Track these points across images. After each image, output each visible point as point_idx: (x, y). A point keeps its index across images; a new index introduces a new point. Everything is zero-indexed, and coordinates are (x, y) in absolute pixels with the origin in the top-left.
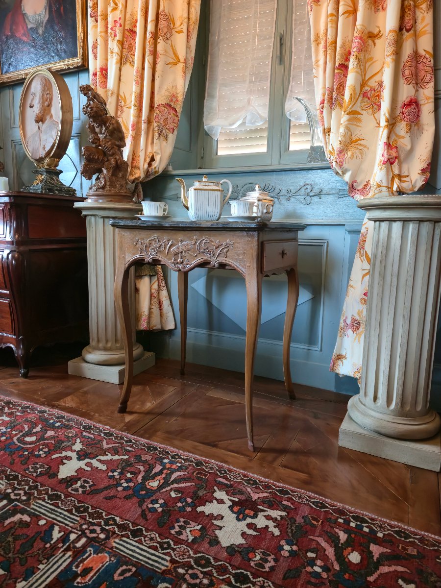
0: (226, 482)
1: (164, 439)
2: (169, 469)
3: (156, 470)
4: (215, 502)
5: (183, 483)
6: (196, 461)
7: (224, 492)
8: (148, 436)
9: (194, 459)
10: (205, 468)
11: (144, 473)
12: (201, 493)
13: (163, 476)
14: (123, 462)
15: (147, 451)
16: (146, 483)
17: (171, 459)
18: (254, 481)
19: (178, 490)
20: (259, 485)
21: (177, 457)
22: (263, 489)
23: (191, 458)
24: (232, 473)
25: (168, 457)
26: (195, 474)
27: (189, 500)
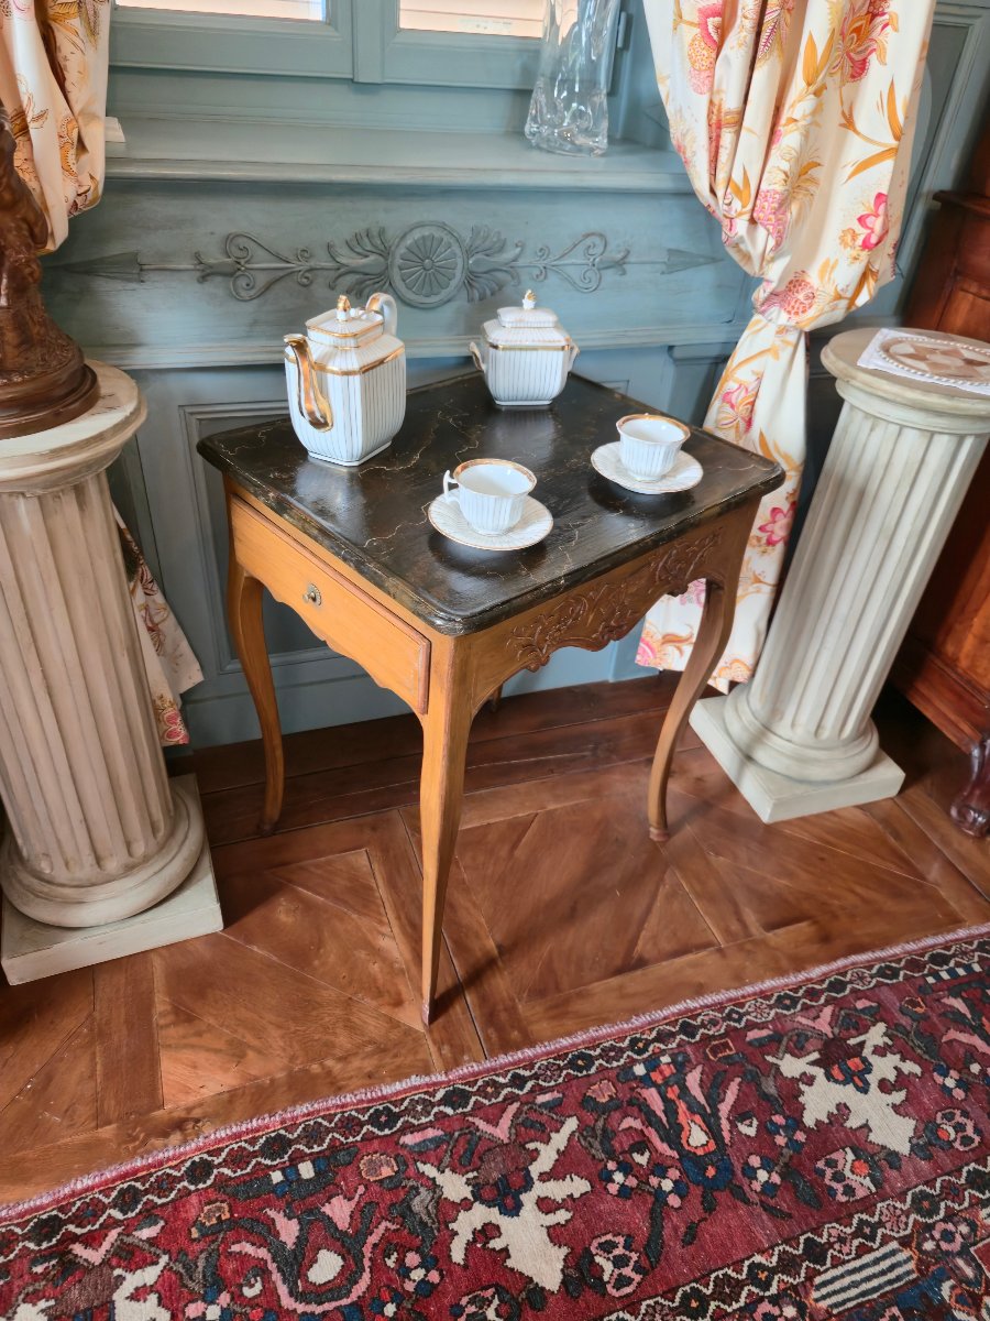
0: (765, 1032)
1: (554, 1018)
2: (666, 1083)
3: (658, 1106)
4: (803, 1087)
5: (725, 1093)
6: (677, 1028)
7: (788, 1056)
8: (516, 1033)
9: (666, 1024)
10: (706, 1031)
11: (652, 1130)
12: (770, 1087)
13: (682, 1106)
14: (585, 1139)
15: (580, 1075)
16: (687, 1147)
17: (639, 1058)
18: (787, 996)
19: (739, 1114)
20: (799, 998)
21: (641, 1045)
22: (814, 1004)
23: (661, 1028)
24: (747, 1006)
25: (628, 1056)
26: (711, 1057)
27: (778, 1119)
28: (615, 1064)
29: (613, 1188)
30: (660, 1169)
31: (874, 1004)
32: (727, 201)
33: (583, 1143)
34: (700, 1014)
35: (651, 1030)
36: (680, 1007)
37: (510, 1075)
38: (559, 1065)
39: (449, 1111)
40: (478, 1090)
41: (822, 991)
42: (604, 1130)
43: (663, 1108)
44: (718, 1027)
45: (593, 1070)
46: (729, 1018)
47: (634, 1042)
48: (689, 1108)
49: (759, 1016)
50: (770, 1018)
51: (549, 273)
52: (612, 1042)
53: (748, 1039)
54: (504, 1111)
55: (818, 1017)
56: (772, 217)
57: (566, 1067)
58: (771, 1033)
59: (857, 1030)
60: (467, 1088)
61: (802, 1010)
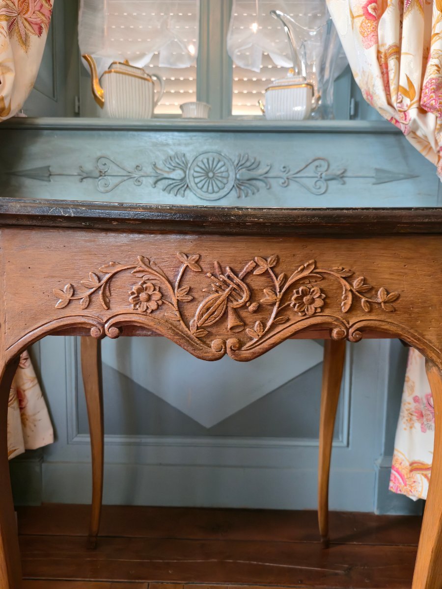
32: (399, 101)
51: (290, 181)
56: (433, 95)
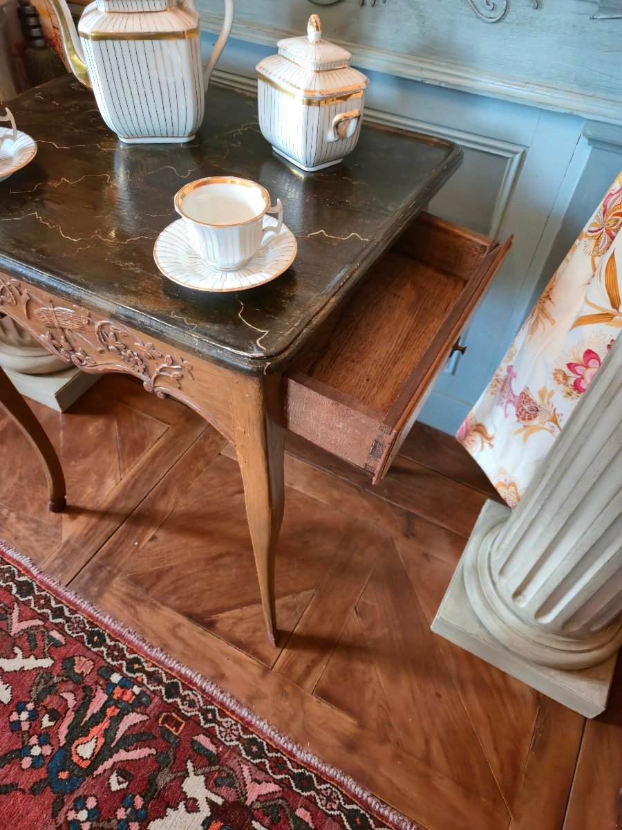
0: (212, 748)
1: (124, 602)
2: (116, 703)
3: (94, 708)
4: (182, 805)
5: (136, 749)
6: (167, 682)
7: (202, 778)
8: (96, 589)
9: (166, 673)
10: (180, 703)
11: (72, 717)
12: (163, 780)
13: (105, 724)
14: (42, 677)
15: (86, 644)
16: (73, 748)
17: (125, 671)
18: (260, 746)
19: (123, 770)
20: (266, 757)
21: (136, 666)
22: (270, 771)
23: (160, 671)
24: (225, 720)
25: (121, 664)
26: (160, 722)
27: (139, 802)
28: (109, 660)
29: (14, 717)
30: (45, 737)
31: (311, 824)
33: (38, 678)
34: (192, 690)
35: (154, 665)
36: (189, 673)
37: (60, 605)
38: (86, 627)
39: (14, 591)
40: (38, 596)
41: (288, 772)
42: (54, 685)
43: (95, 712)
44: (190, 710)
45: (95, 650)
46: (205, 712)
47: (137, 660)
48: (106, 731)
49: (223, 734)
50: (228, 744)
52: (125, 648)
53: (195, 738)
54: (33, 618)
55: (259, 783)
57: (87, 632)
58: (215, 752)
59: (272, 823)
60: (36, 589)
61: (256, 765)
